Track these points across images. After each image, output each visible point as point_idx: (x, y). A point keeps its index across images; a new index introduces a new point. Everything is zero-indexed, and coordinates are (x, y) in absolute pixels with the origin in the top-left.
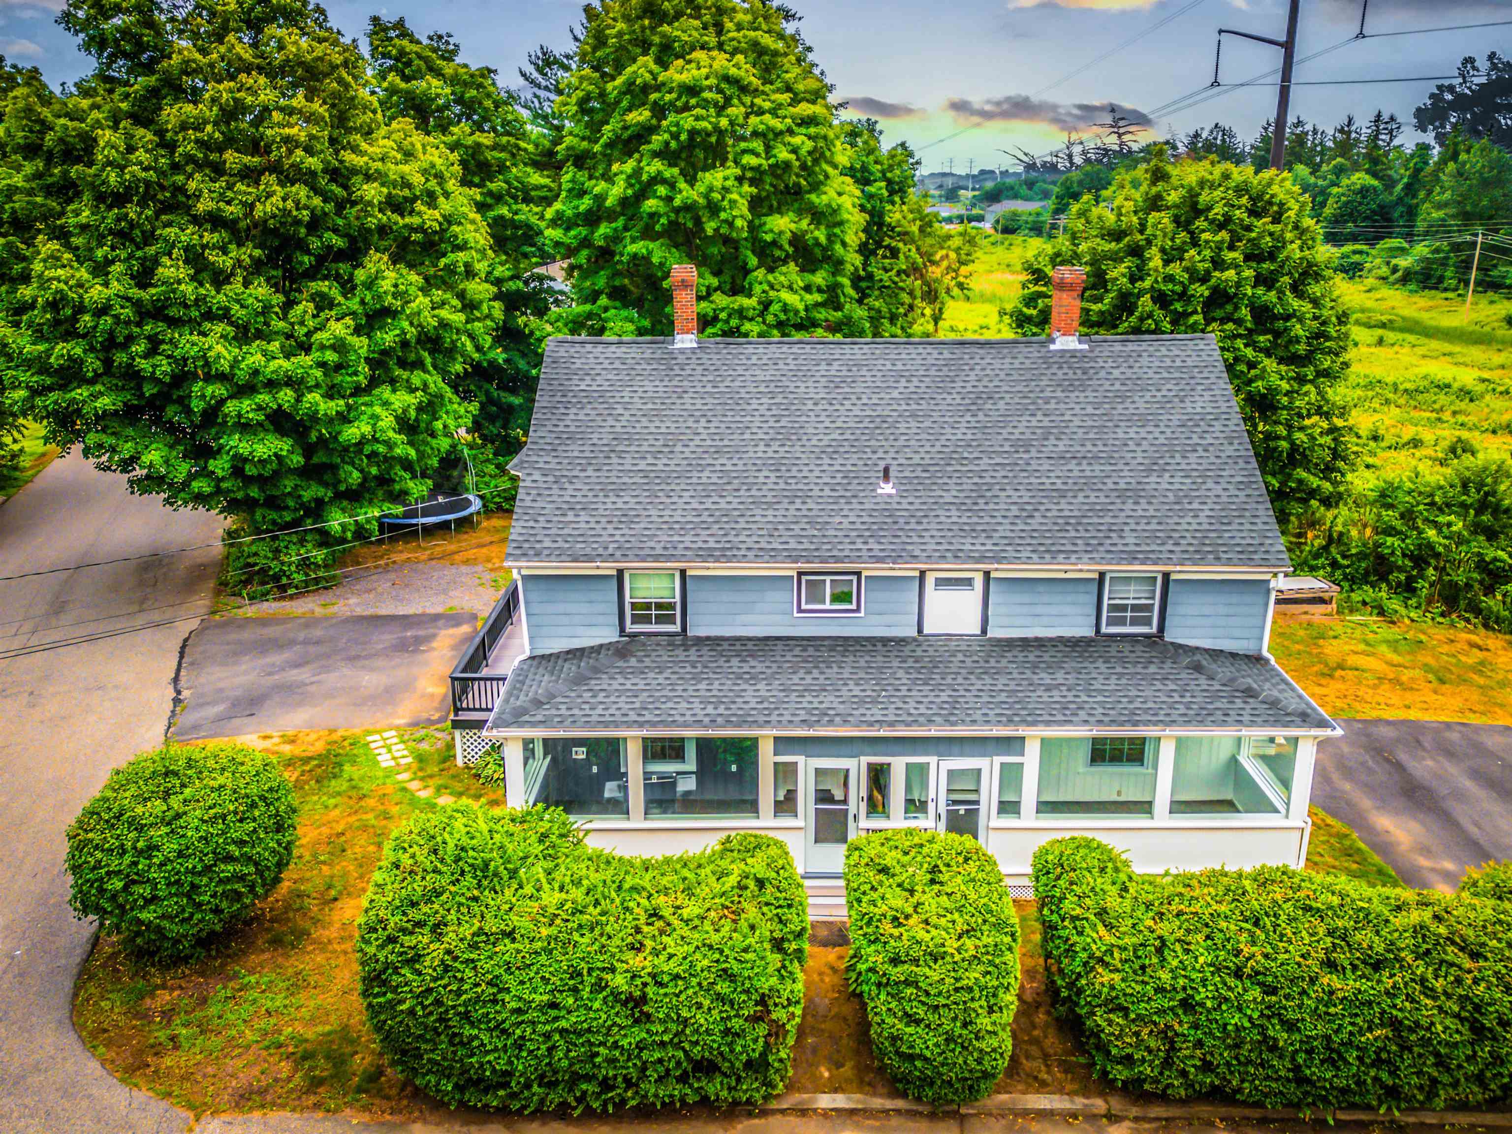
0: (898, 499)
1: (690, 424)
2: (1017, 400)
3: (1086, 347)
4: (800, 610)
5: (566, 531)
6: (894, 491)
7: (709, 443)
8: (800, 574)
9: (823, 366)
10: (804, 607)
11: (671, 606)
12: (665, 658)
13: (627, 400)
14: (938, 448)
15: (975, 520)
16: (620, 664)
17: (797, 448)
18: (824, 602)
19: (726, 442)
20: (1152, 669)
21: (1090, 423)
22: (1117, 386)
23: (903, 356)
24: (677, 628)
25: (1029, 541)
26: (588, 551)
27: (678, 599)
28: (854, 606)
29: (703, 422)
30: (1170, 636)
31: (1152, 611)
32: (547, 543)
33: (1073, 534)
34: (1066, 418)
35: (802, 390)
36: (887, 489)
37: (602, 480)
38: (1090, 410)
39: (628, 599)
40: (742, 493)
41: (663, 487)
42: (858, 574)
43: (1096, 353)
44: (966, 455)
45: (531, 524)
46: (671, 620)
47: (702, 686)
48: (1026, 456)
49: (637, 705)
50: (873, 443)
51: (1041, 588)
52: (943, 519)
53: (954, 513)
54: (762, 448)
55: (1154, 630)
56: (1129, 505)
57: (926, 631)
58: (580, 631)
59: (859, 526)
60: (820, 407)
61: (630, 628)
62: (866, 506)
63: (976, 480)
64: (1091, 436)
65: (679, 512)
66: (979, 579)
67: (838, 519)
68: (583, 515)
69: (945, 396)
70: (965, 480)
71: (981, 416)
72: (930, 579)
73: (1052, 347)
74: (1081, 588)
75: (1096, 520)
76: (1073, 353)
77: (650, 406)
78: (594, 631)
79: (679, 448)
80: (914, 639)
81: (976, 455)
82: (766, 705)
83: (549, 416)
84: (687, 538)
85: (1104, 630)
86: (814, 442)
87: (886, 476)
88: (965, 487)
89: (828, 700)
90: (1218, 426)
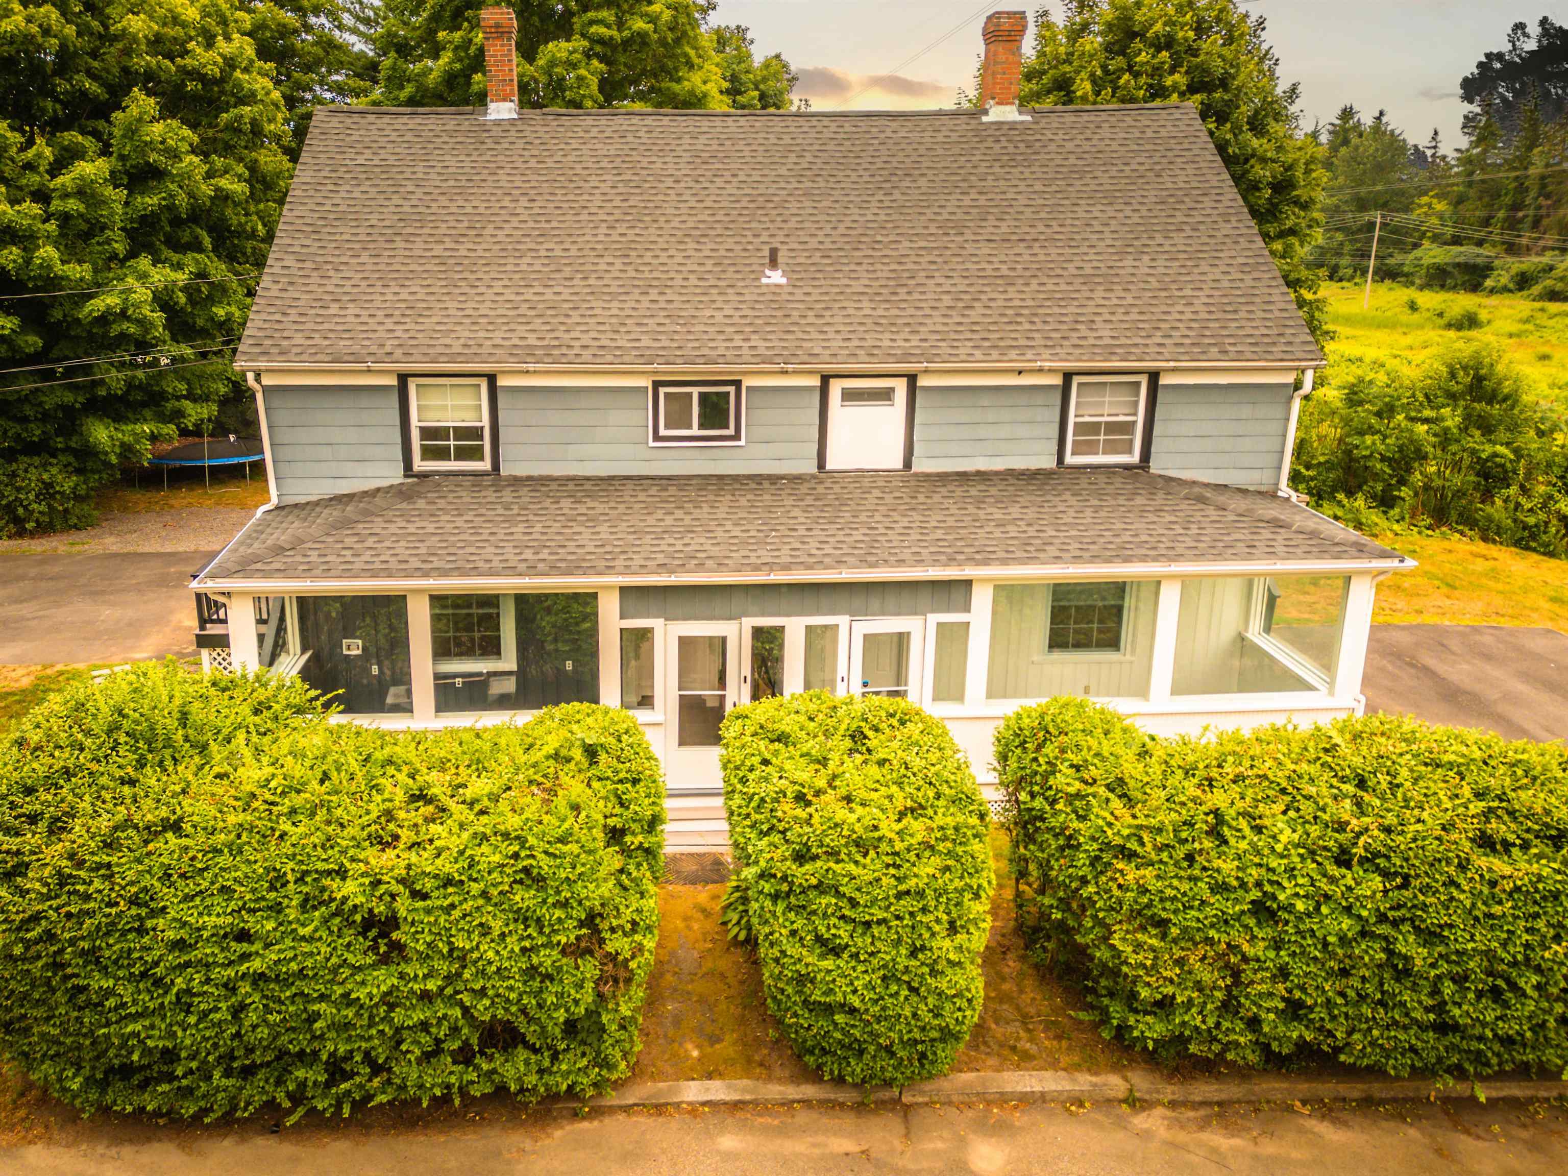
0: (790, 289)
1: (506, 203)
2: (942, 177)
3: (1029, 118)
4: (657, 437)
5: (326, 326)
6: (784, 281)
7: (531, 224)
8: (657, 385)
9: (686, 140)
10: (663, 432)
11: (476, 433)
12: (469, 500)
13: (420, 176)
14: (842, 230)
15: (895, 312)
16: (404, 505)
17: (652, 231)
18: (690, 427)
19: (554, 224)
21: (1042, 202)
22: (1072, 160)
23: (792, 129)
24: (485, 465)
25: (969, 336)
26: (356, 348)
27: (486, 422)
28: (731, 431)
29: (523, 201)
30: (1156, 467)
31: (1132, 433)
32: (299, 339)
33: (1027, 326)
34: (1009, 196)
35: (659, 165)
36: (776, 277)
37: (382, 267)
38: (1038, 187)
39: (415, 422)
40: (575, 282)
41: (466, 275)
42: (737, 384)
43: (1042, 125)
44: (879, 238)
45: (278, 317)
46: (475, 453)
47: (520, 528)
48: (959, 239)
49: (423, 551)
50: (753, 225)
51: (985, 400)
52: (851, 311)
53: (865, 304)
54: (603, 230)
55: (1135, 458)
56: (1099, 293)
57: (829, 467)
58: (349, 468)
59: (736, 320)
60: (683, 185)
61: (419, 465)
62: (747, 298)
63: (894, 267)
64: (1043, 215)
65: (488, 304)
66: (900, 387)
67: (708, 313)
68: (352, 310)
69: (849, 172)
70: (879, 266)
71: (897, 195)
72: (836, 388)
73: (985, 119)
74: (1040, 399)
75: (1057, 310)
76: (1012, 125)
77: (452, 183)
78: (370, 469)
79: (489, 231)
80: (813, 476)
81: (891, 238)
82: (608, 548)
83: (311, 193)
84: (498, 334)
85: (1070, 459)
86: (675, 224)
87: (773, 263)
88: (879, 274)
89: (696, 542)
90: (1208, 202)
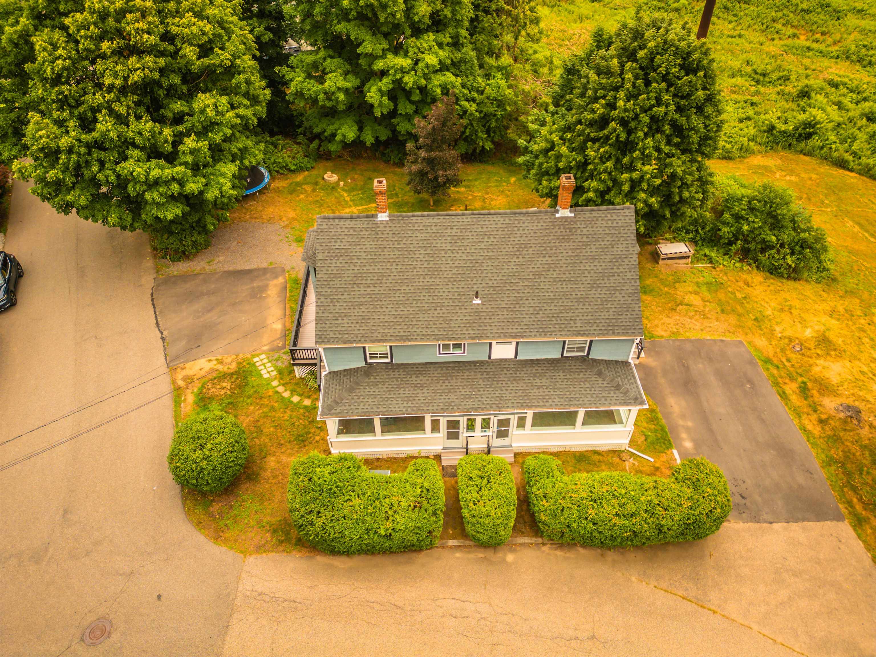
0: (481, 306)
1: (388, 267)
2: (538, 248)
3: (573, 215)
4: (440, 354)
5: (339, 328)
6: (480, 302)
7: (397, 277)
8: (440, 343)
9: (449, 230)
10: (441, 352)
11: (386, 354)
12: (385, 376)
13: (358, 254)
14: (500, 277)
15: (514, 316)
16: (367, 380)
17: (438, 279)
18: (450, 351)
19: (405, 277)
20: (582, 375)
21: (569, 261)
22: (585, 239)
23: (487, 223)
25: (536, 326)
26: (350, 339)
27: (389, 352)
28: (462, 352)
29: (394, 266)
30: (591, 356)
31: (585, 348)
32: (332, 335)
33: (555, 322)
34: (559, 258)
35: (439, 245)
36: (477, 301)
37: (352, 300)
38: (570, 253)
39: (368, 352)
40: (414, 305)
41: (379, 302)
43: (577, 219)
44: (513, 281)
45: (324, 325)
46: (386, 357)
47: (401, 391)
48: (539, 280)
49: (376, 403)
50: (472, 275)
51: (540, 343)
52: (500, 316)
53: (505, 313)
54: (421, 280)
55: (585, 354)
56: (581, 307)
57: (492, 358)
59: (464, 321)
60: (448, 255)
61: (369, 361)
62: (468, 311)
63: (516, 295)
64: (569, 268)
65: (387, 317)
66: (514, 343)
67: (455, 318)
68: (345, 319)
69: (505, 246)
70: (511, 295)
71: (521, 259)
72: (494, 343)
73: (557, 215)
74: (557, 343)
75: (565, 315)
76: (566, 219)
77: (369, 257)
79: (384, 281)
80: (487, 361)
81: (517, 281)
83: (323, 265)
84: (391, 331)
85: (565, 355)
86: (445, 276)
87: (477, 294)
88: (511, 299)
89: (452, 397)
